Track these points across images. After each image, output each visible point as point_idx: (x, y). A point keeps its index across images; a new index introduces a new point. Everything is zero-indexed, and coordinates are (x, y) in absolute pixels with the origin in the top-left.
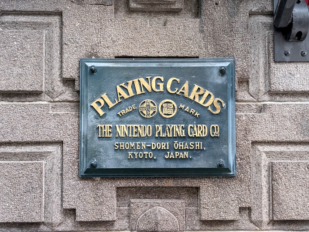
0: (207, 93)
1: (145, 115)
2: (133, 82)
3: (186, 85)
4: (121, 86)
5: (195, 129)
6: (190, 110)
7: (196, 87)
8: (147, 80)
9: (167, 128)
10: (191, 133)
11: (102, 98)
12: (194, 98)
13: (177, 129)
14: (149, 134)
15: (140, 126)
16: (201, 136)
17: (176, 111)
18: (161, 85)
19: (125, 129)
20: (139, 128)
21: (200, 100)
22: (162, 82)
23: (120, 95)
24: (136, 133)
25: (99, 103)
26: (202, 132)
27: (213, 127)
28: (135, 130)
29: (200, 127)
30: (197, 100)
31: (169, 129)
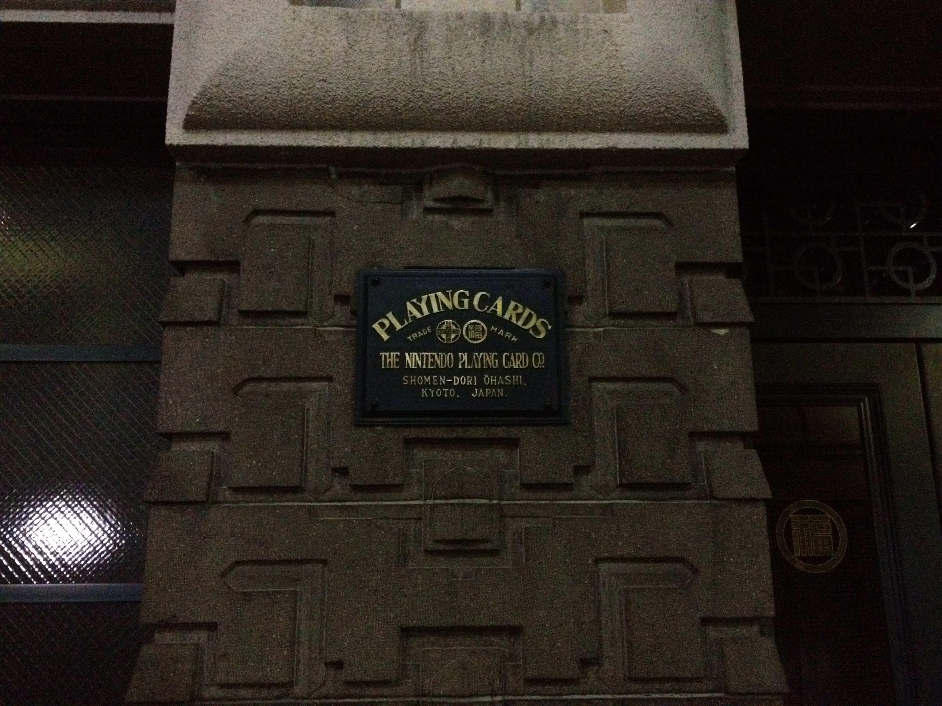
0: (527, 311)
1: (443, 339)
2: (428, 297)
3: (499, 302)
4: (413, 303)
5: (512, 358)
6: (504, 334)
7: (513, 304)
8: (447, 295)
9: (474, 357)
10: (507, 365)
11: (387, 318)
12: (511, 318)
13: (488, 358)
14: (450, 364)
15: (438, 355)
16: (521, 367)
17: (485, 335)
18: (466, 301)
19: (417, 358)
20: (436, 357)
21: (518, 320)
22: (467, 297)
23: (411, 313)
24: (432, 364)
25: (382, 325)
26: (521, 362)
27: (536, 356)
28: (430, 360)
29: (519, 356)
30: (514, 320)
31: (477, 358)
